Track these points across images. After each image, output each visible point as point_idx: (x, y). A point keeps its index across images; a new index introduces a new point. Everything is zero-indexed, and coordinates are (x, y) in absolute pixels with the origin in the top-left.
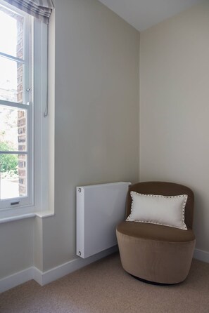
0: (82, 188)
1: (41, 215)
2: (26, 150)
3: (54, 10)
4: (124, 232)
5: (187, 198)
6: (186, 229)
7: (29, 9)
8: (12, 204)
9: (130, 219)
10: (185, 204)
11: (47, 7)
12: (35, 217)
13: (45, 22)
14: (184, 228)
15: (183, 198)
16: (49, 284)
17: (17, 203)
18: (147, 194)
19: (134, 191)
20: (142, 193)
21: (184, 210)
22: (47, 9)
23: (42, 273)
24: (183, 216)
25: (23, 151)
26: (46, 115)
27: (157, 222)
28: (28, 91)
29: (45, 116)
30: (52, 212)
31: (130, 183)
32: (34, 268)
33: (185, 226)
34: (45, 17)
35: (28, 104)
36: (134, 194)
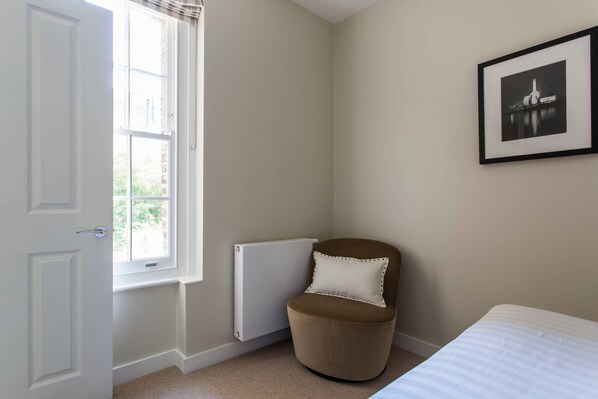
0: (241, 247)
1: (184, 281)
2: (167, 195)
3: (203, 8)
4: (296, 308)
5: (387, 262)
6: (384, 306)
7: (170, 10)
8: (148, 266)
9: (312, 290)
10: (385, 271)
11: (194, 5)
12: (177, 285)
13: (192, 24)
14: (382, 304)
15: (382, 263)
16: (194, 372)
17: (154, 265)
18: (335, 256)
19: (319, 251)
20: (329, 254)
21: (382, 279)
22: (195, 8)
23: (185, 358)
24: (382, 288)
25: (164, 196)
26: (194, 148)
27: (346, 294)
28: (170, 116)
29: (191, 149)
30: (199, 277)
31: (316, 240)
32: (177, 350)
33: (383, 301)
34: (193, 18)
35: (170, 134)
36: (318, 256)
